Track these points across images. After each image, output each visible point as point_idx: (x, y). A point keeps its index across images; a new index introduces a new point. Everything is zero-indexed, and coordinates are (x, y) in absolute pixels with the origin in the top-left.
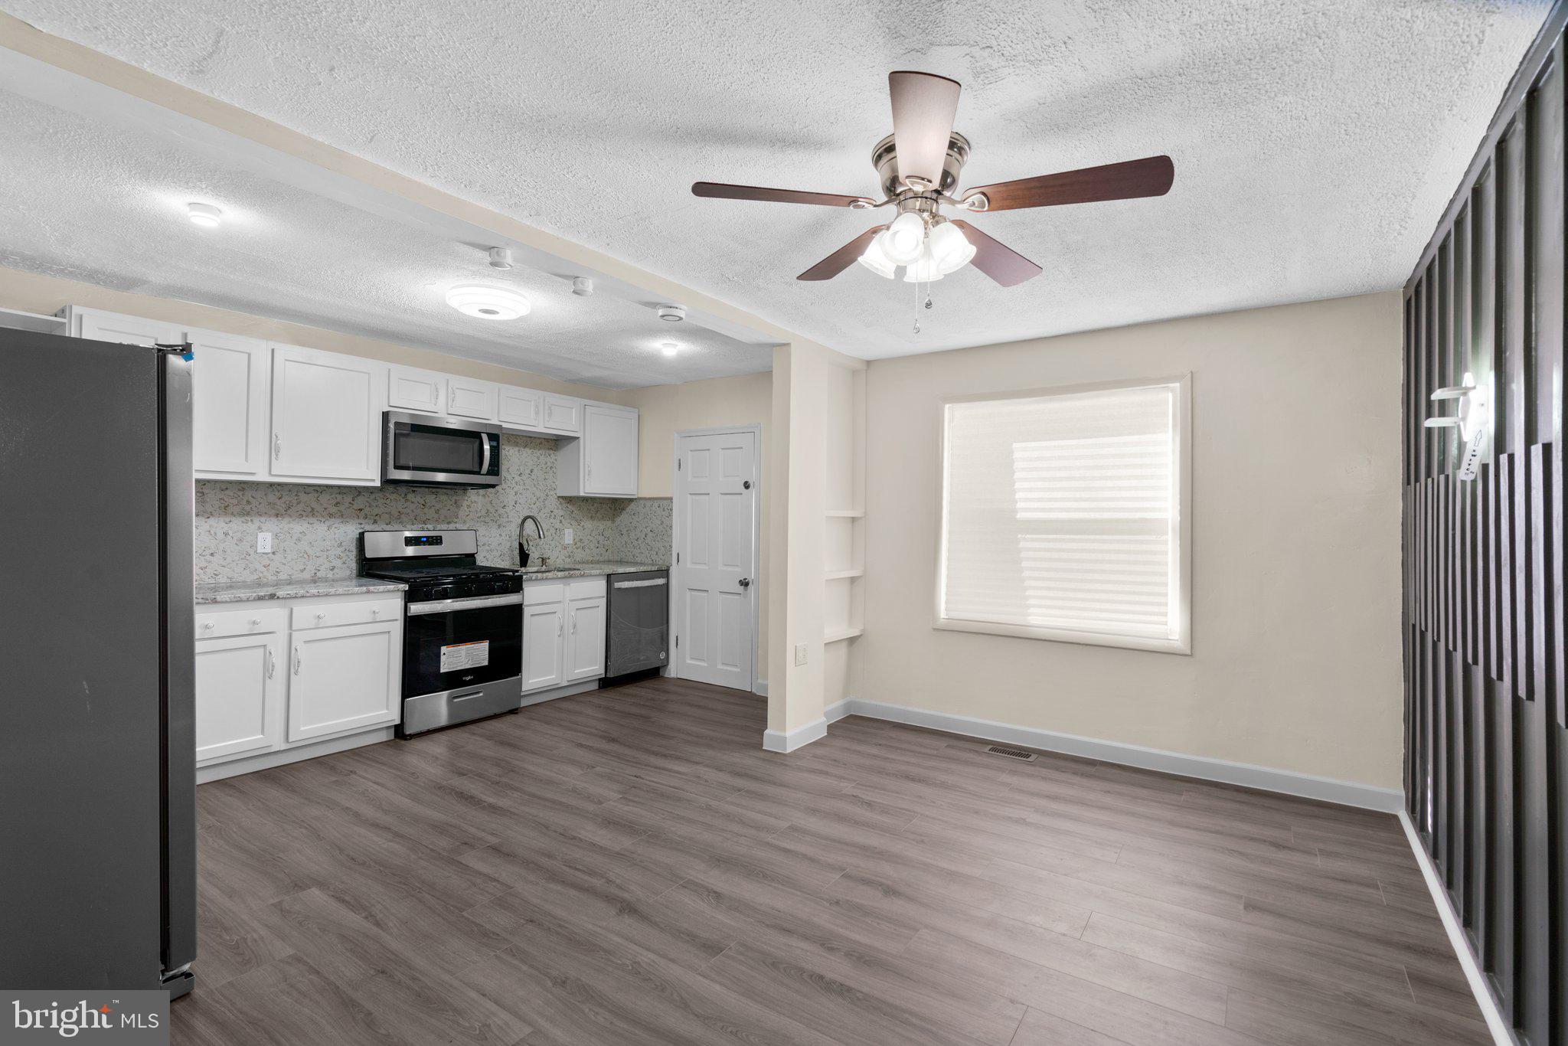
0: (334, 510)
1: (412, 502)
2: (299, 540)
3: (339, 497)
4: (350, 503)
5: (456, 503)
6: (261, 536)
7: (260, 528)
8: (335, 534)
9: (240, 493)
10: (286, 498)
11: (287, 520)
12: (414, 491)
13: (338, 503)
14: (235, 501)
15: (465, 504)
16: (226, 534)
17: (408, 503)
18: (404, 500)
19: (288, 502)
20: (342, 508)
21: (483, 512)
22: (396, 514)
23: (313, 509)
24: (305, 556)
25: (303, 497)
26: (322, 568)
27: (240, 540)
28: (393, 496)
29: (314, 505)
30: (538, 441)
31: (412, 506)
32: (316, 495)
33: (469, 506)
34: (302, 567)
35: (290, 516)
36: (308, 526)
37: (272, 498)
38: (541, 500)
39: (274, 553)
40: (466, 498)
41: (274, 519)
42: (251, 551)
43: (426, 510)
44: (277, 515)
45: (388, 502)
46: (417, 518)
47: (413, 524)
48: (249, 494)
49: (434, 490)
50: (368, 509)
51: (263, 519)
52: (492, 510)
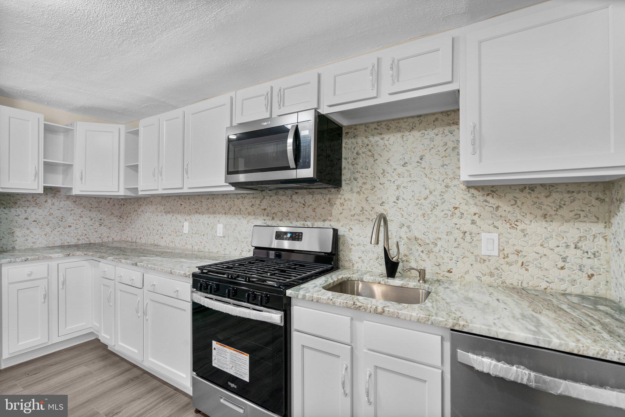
0: (250, 209)
1: (296, 202)
2: (234, 229)
3: (253, 200)
4: (259, 205)
5: (329, 202)
6: (218, 225)
7: (219, 221)
10: (229, 203)
11: (229, 216)
12: (296, 193)
13: (253, 205)
15: (338, 202)
16: (208, 224)
17: (294, 203)
19: (229, 205)
20: (255, 208)
21: (358, 210)
22: (286, 213)
23: (240, 209)
24: (237, 240)
27: (212, 228)
28: (283, 198)
29: (241, 207)
30: (433, 118)
31: (296, 206)
33: (342, 204)
35: (231, 214)
38: (437, 193)
39: (224, 237)
40: (340, 196)
41: (224, 216)
42: (216, 235)
43: (306, 209)
46: (300, 216)
47: (297, 221)
49: (311, 190)
50: (269, 209)
51: (220, 216)
52: (367, 207)
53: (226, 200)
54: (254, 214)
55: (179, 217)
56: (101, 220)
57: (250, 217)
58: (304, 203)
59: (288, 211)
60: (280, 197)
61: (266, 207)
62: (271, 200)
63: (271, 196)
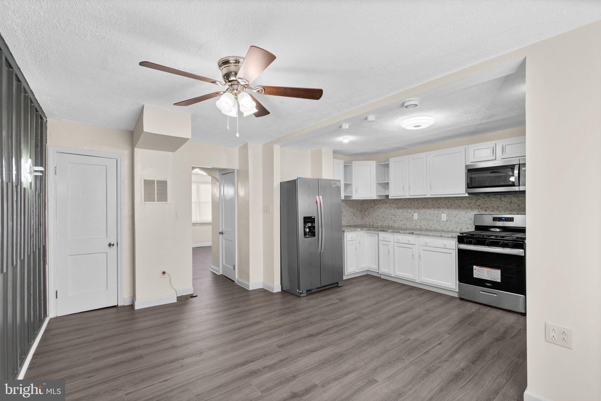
0: (468, 206)
1: (504, 202)
2: (455, 217)
3: (470, 201)
6: (442, 215)
7: (443, 212)
8: (468, 215)
9: (437, 201)
10: (450, 202)
11: (451, 210)
12: (505, 196)
13: (469, 203)
14: (436, 204)
16: (434, 214)
17: (502, 202)
18: (500, 201)
19: (451, 204)
20: (471, 205)
22: (496, 207)
23: (460, 206)
24: (458, 223)
25: (456, 201)
26: (463, 228)
27: (437, 216)
28: (494, 199)
29: (461, 204)
31: (504, 203)
32: (461, 200)
34: (456, 227)
35: (452, 208)
36: (458, 212)
37: (446, 202)
39: (447, 221)
41: (447, 209)
42: (440, 220)
43: (512, 205)
44: (448, 208)
45: (492, 201)
47: (505, 212)
48: (439, 201)
50: (483, 205)
51: (443, 209)
53: (448, 201)
54: (471, 208)
55: (409, 210)
56: (354, 212)
57: (467, 210)
58: (510, 202)
59: (498, 206)
60: (491, 199)
61: (480, 204)
62: (484, 200)
63: (484, 198)
